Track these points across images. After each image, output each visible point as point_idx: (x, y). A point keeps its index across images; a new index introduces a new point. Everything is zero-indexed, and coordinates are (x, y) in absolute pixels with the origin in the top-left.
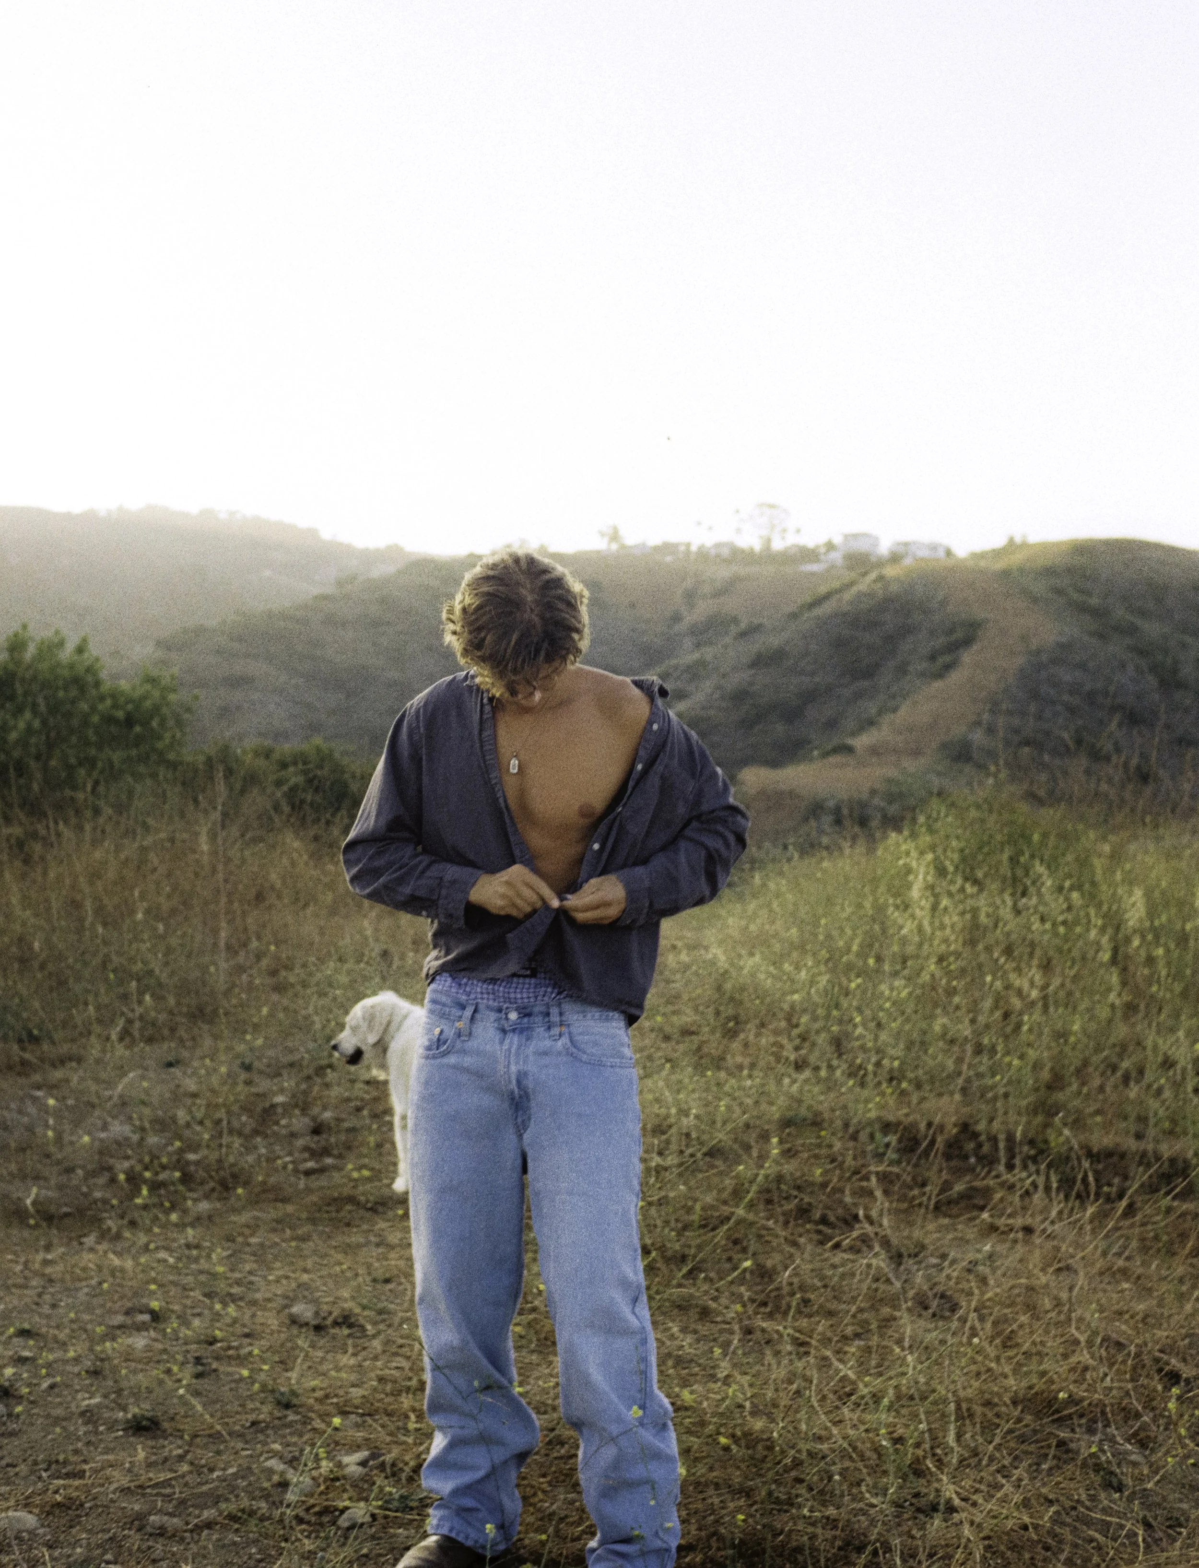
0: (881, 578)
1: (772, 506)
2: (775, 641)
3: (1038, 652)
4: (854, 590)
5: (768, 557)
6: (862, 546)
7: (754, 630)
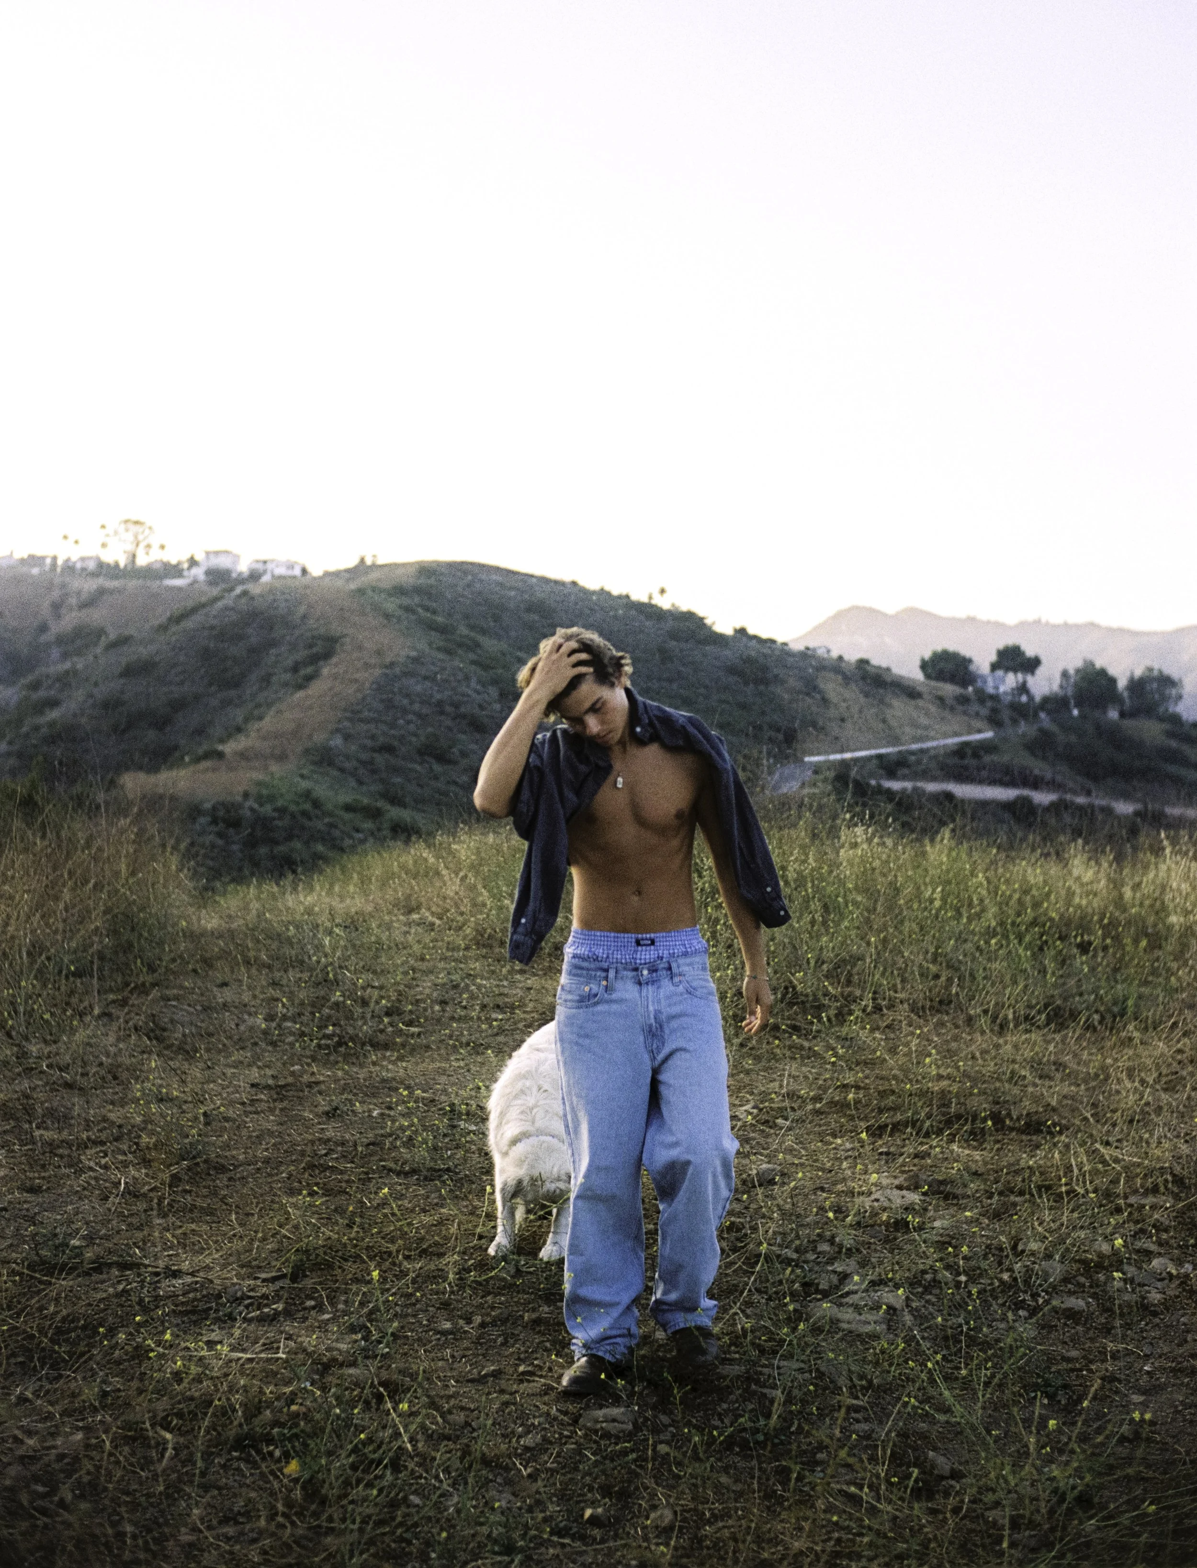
0: (245, 593)
1: (137, 523)
2: (144, 652)
3: (392, 665)
4: (220, 604)
5: (133, 572)
6: (223, 562)
7: (123, 641)
